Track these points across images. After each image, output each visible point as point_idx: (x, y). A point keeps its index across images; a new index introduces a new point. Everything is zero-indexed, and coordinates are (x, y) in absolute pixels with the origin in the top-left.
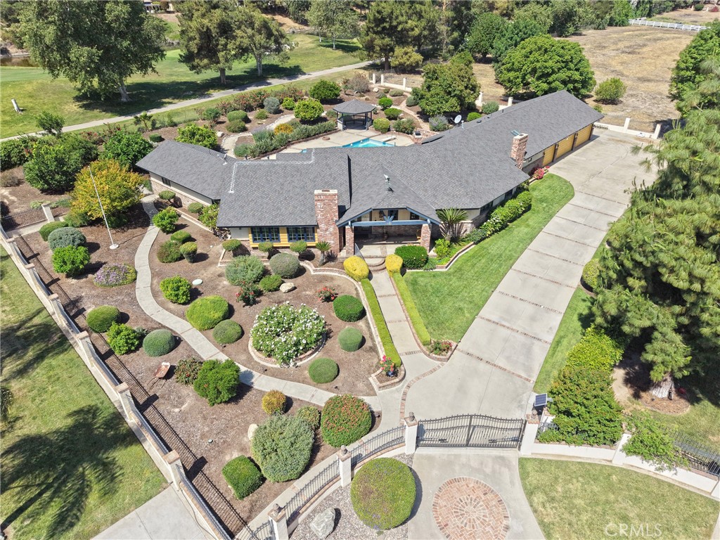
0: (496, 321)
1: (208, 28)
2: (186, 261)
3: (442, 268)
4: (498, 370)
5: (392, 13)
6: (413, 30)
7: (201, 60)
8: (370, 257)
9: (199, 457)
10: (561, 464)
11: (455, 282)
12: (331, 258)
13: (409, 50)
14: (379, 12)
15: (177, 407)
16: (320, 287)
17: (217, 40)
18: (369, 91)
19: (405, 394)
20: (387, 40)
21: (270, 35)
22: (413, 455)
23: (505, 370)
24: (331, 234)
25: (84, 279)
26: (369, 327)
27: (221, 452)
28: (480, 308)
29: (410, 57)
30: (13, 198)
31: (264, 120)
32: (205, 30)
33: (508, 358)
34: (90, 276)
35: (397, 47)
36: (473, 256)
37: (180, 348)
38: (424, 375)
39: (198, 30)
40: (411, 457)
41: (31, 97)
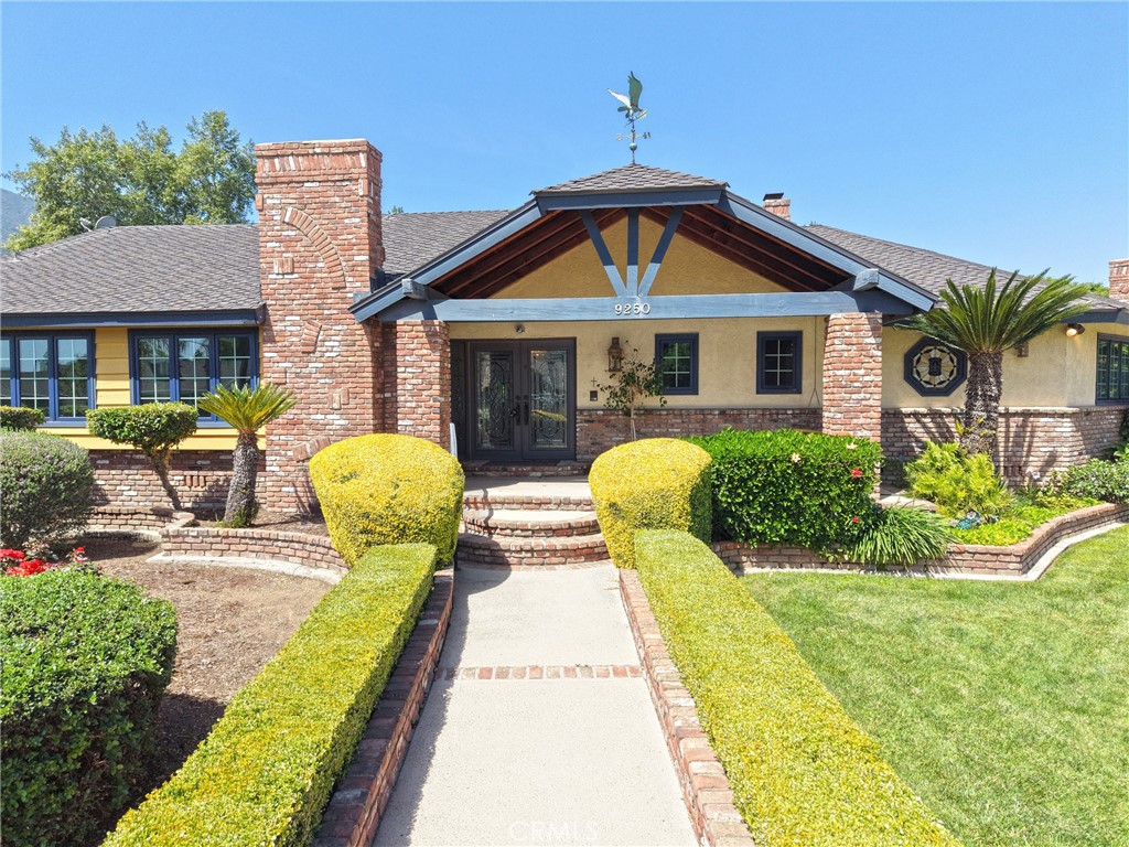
24: (332, 373)
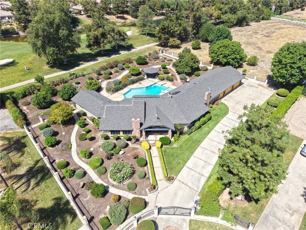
0: (191, 168)
1: (97, 35)
2: (88, 140)
3: (175, 145)
4: (188, 187)
5: (169, 26)
6: (177, 31)
7: (94, 47)
8: (151, 140)
9: (92, 216)
10: (202, 222)
11: (179, 152)
12: (138, 140)
13: (175, 39)
14: (163, 26)
15: (85, 198)
16: (133, 153)
17: (100, 39)
18: (158, 58)
19: (157, 195)
20: (166, 36)
21: (120, 35)
22: (157, 217)
23: (190, 187)
24: (137, 133)
25: (55, 148)
26: (148, 169)
27: (98, 215)
28: (186, 162)
29: (175, 42)
30: (28, 111)
31: (118, 73)
32: (96, 36)
33: (192, 183)
34: (56, 146)
35: (171, 38)
36: (187, 140)
37: (86, 176)
38: (164, 189)
39: (93, 36)
40: (156, 218)
41: (31, 63)
